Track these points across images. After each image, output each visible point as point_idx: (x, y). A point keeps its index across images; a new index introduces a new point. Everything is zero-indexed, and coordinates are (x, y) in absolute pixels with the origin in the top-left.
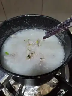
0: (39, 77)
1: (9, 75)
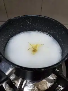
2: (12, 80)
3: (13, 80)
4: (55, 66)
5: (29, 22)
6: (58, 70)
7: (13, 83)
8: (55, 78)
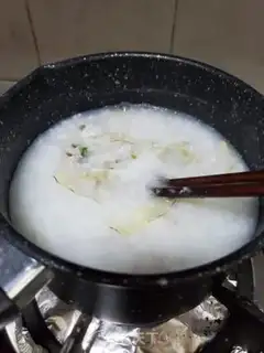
0: (164, 282)
1: (42, 267)
2: (43, 312)
3: (48, 315)
4: (218, 269)
5: (117, 82)
6: (234, 283)
7: (50, 327)
8: (220, 316)
